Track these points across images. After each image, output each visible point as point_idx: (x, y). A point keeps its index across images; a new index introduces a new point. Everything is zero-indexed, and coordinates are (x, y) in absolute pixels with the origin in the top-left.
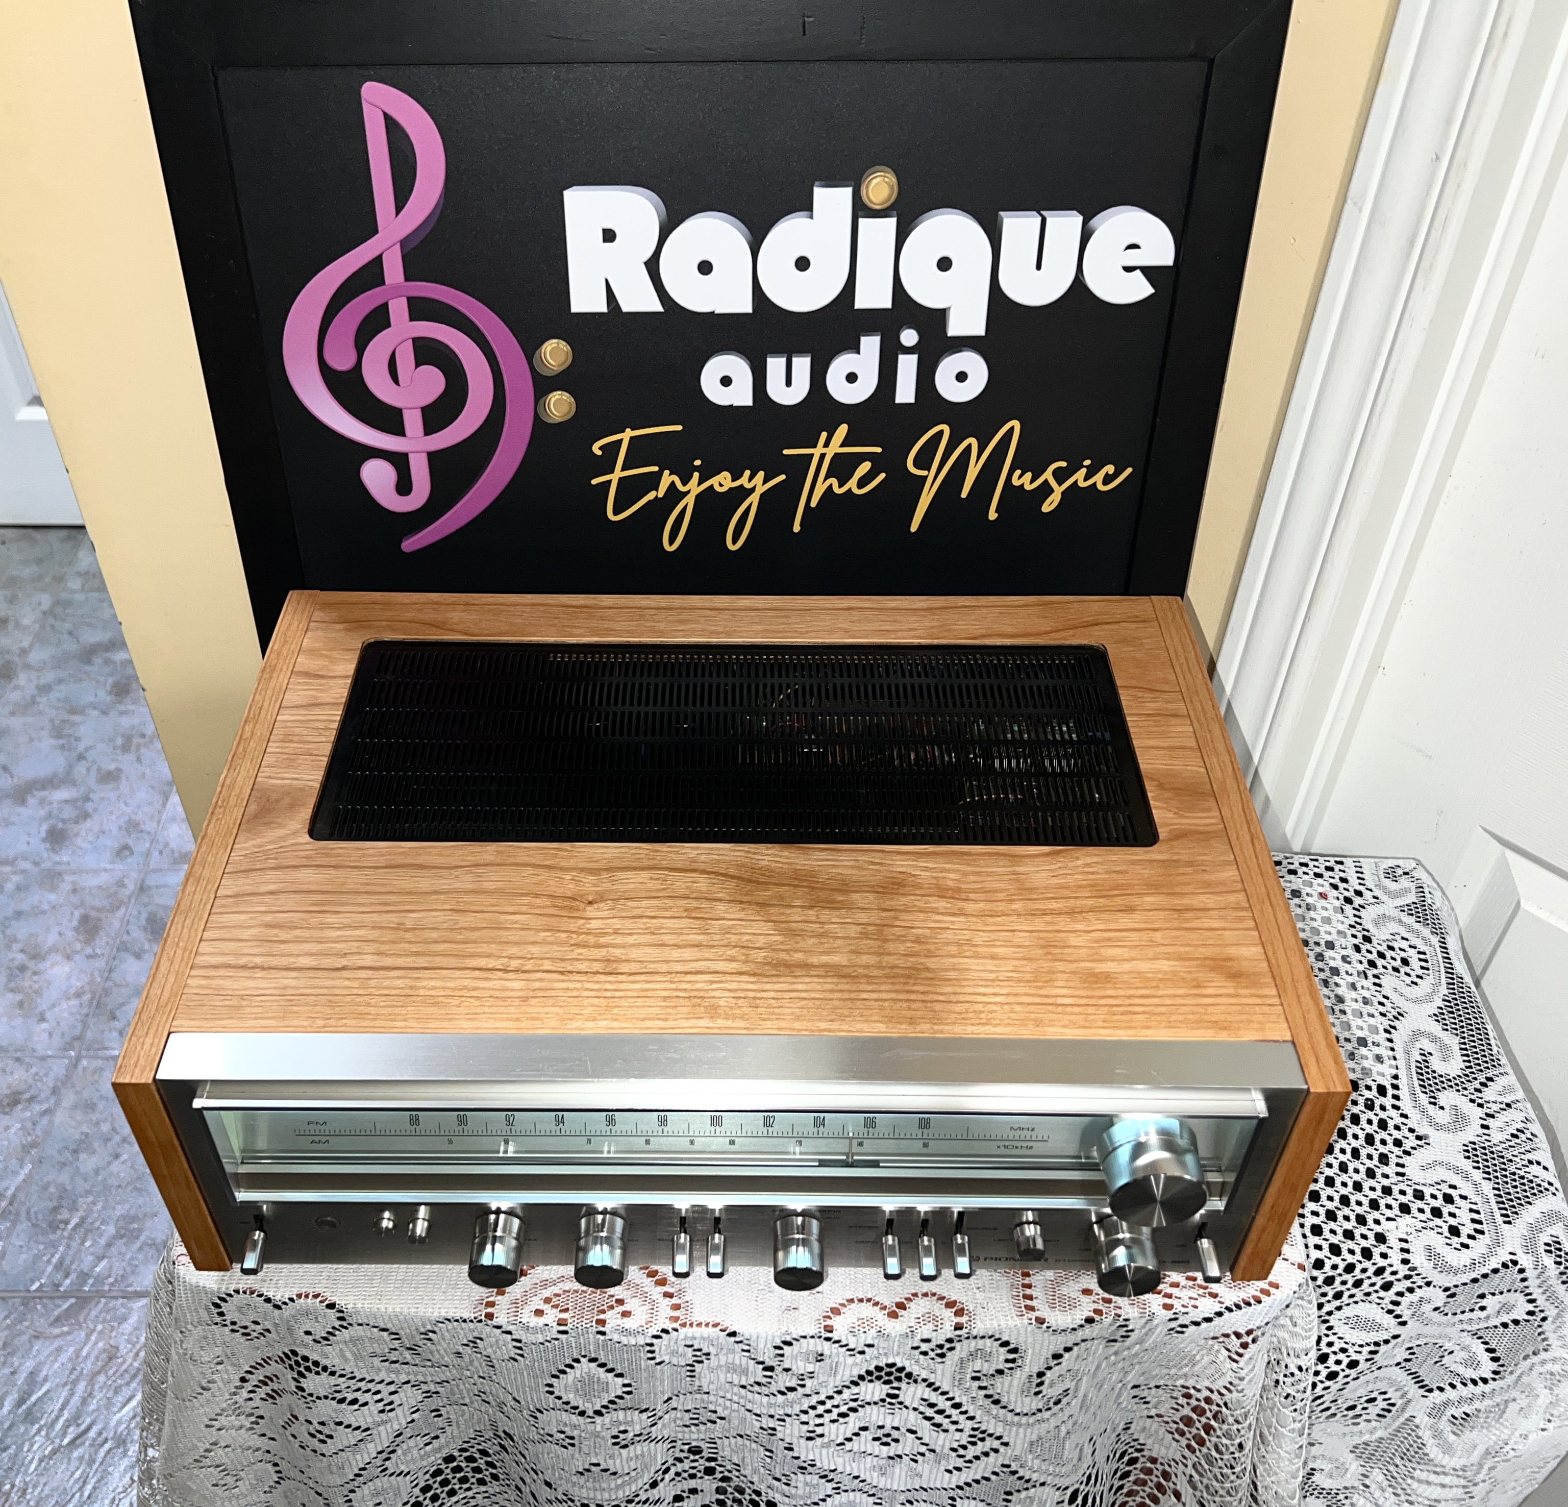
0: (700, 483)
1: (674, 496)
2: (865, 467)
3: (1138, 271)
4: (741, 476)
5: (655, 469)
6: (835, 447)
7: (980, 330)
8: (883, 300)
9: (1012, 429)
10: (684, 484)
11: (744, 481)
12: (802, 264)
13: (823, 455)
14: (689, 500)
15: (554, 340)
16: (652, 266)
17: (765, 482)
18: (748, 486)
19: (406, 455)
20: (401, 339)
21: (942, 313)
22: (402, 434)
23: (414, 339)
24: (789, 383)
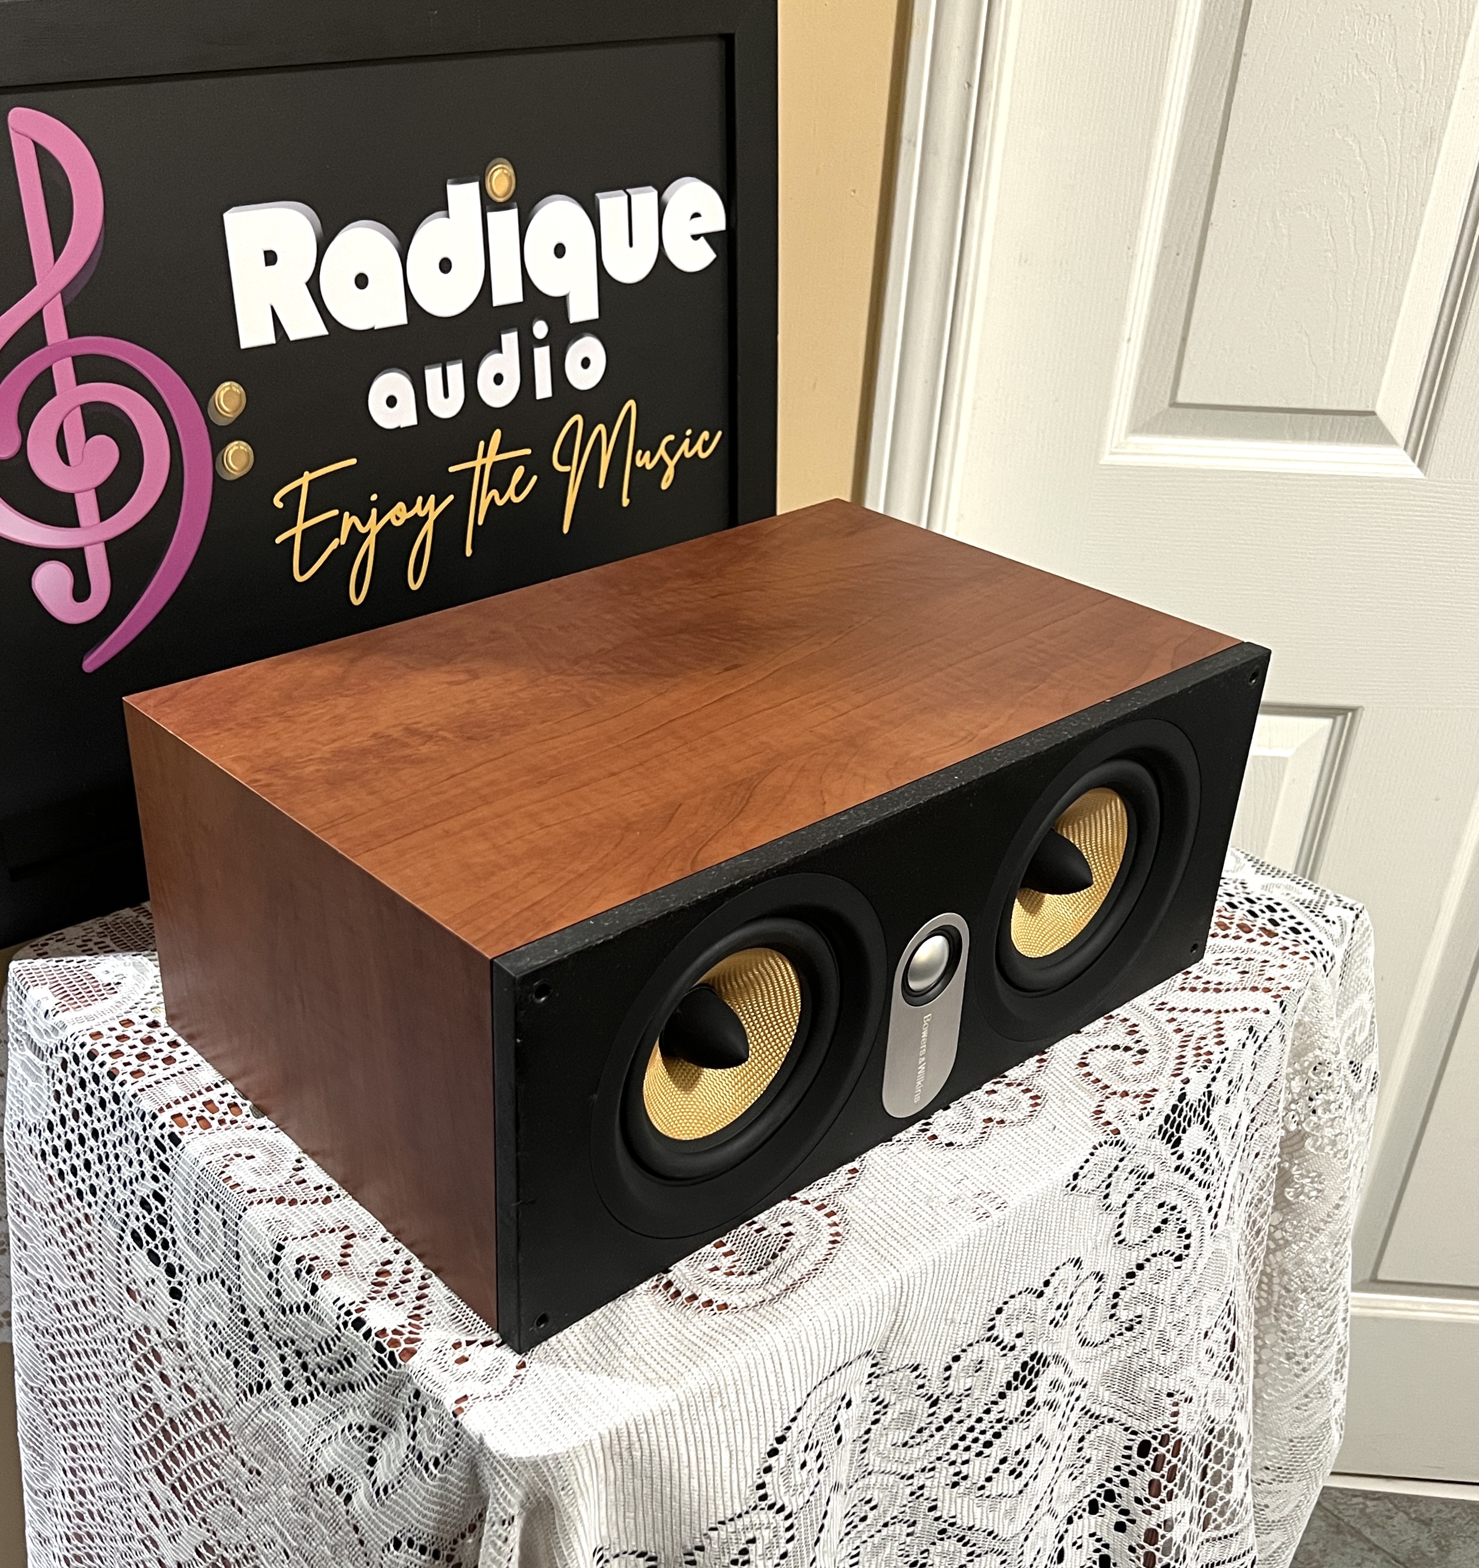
0: (377, 522)
1: (356, 538)
2: (520, 471)
3: (702, 238)
4: (414, 504)
5: (335, 513)
6: (493, 457)
7: (595, 315)
8: (516, 294)
10: (364, 524)
11: (417, 510)
12: (445, 266)
13: (483, 467)
14: (370, 542)
15: (227, 384)
16: (314, 285)
17: (437, 506)
18: (422, 514)
19: (81, 550)
20: (70, 408)
21: (563, 300)
22: (77, 525)
23: (83, 407)
24: (446, 394)
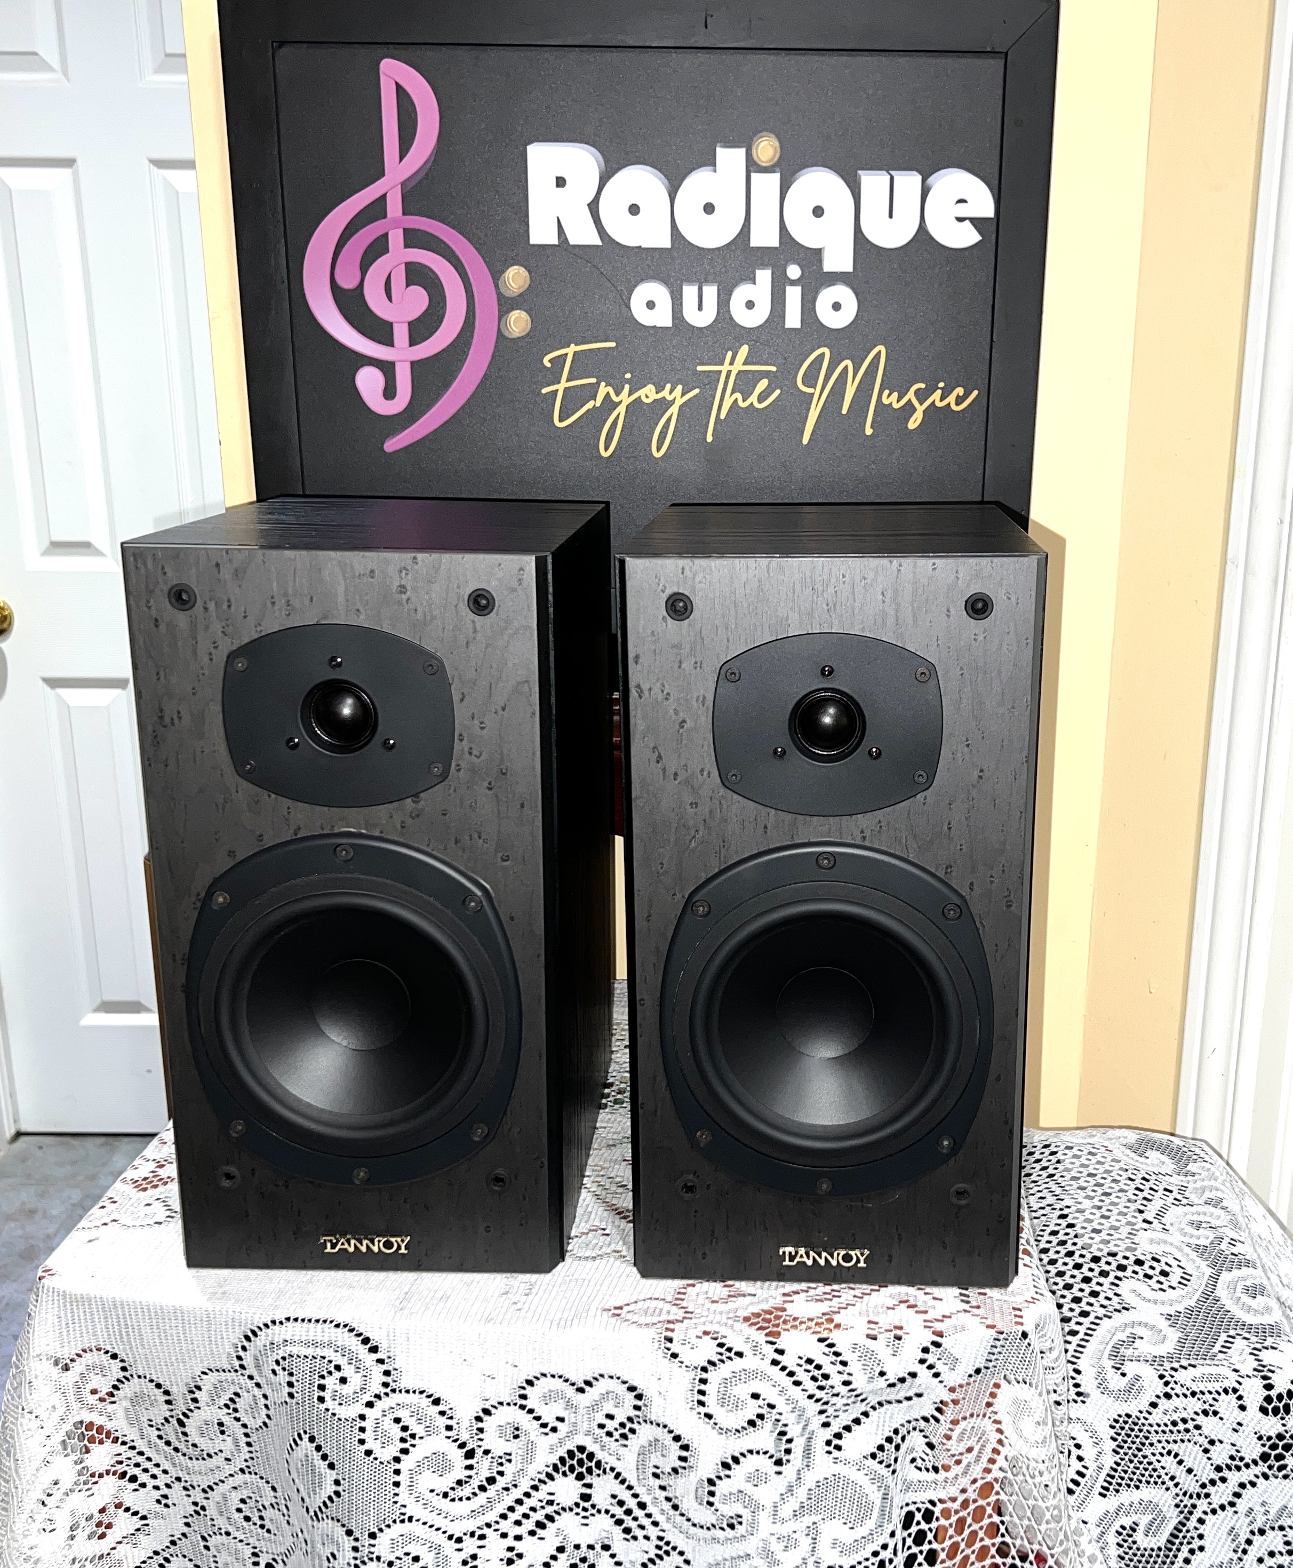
0: (629, 396)
1: (610, 405)
2: (763, 384)
3: (967, 222)
4: (664, 389)
5: (594, 380)
6: (739, 366)
7: (849, 268)
8: (773, 241)
9: (880, 352)
10: (618, 395)
12: (709, 208)
13: (729, 372)
14: (622, 409)
15: (516, 267)
16: (594, 207)
17: (683, 395)
18: (670, 398)
19: (392, 364)
20: (396, 264)
21: (818, 252)
22: (392, 345)
23: (406, 264)
24: (700, 307)
